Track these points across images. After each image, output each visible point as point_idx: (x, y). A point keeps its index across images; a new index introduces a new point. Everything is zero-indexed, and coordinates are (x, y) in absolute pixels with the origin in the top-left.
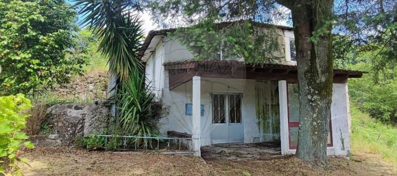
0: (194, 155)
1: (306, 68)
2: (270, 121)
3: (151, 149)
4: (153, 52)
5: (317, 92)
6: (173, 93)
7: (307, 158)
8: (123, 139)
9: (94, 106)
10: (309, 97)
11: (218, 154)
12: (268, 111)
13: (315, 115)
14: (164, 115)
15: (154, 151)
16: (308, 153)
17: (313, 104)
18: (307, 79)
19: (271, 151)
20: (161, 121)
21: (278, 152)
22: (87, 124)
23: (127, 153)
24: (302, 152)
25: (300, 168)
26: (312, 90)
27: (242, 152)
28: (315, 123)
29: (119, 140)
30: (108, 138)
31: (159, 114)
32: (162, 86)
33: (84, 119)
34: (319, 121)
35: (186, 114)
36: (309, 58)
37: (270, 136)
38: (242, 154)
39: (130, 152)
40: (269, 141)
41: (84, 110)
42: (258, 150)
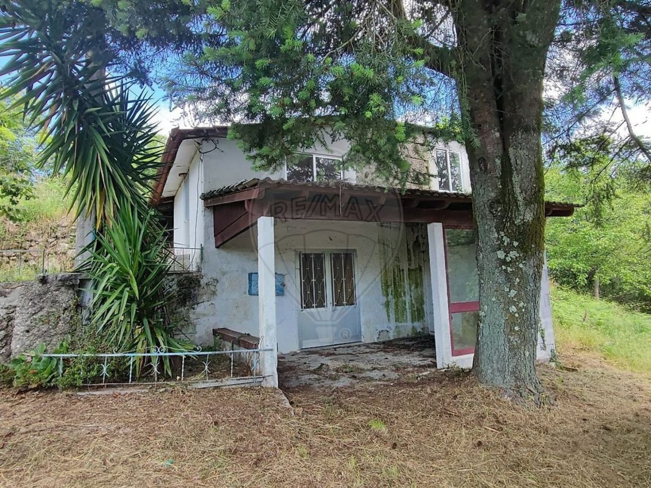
0: (264, 384)
1: (493, 195)
2: (407, 299)
3: (168, 378)
4: (185, 175)
5: (516, 244)
6: (223, 253)
7: (499, 381)
8: (100, 361)
9: (38, 287)
10: (501, 254)
11: (314, 372)
12: (401, 280)
13: (513, 293)
14: (205, 297)
15: (173, 383)
16: (502, 371)
17: (509, 269)
18: (495, 217)
19: (414, 359)
20: (200, 309)
21: (428, 361)
22: (18, 329)
23: (110, 392)
24: (487, 369)
25: (488, 404)
26: (506, 240)
27: (361, 365)
28: (513, 309)
29: (90, 363)
30: (66, 360)
31: (195, 296)
32: (200, 240)
33: (11, 319)
34: (522, 304)
35: (250, 294)
36: (498, 173)
37: (408, 327)
38: (362, 370)
39: (118, 391)
40: (405, 335)
41: (10, 297)
42: (390, 356)
